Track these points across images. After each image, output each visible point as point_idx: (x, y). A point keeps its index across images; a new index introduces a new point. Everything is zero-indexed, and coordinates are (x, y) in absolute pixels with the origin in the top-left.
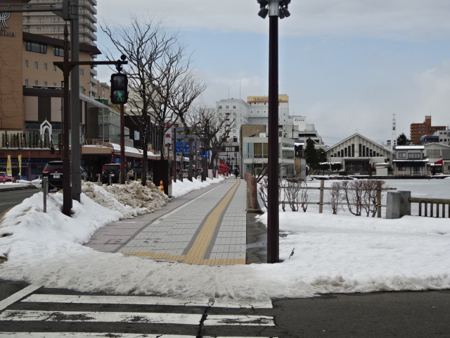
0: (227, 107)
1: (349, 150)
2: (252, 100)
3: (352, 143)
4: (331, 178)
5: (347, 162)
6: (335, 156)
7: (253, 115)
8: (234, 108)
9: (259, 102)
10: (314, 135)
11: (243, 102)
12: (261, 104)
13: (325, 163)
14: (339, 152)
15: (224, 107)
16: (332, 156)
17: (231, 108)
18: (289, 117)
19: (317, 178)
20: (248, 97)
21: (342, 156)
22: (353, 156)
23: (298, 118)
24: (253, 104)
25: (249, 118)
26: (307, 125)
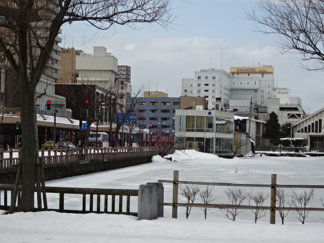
0: (206, 78)
1: (317, 125)
2: (235, 71)
3: (319, 118)
4: (282, 155)
5: (312, 138)
6: (302, 132)
7: (235, 86)
8: (214, 78)
9: (242, 73)
10: (296, 109)
11: (225, 73)
12: (244, 75)
13: (286, 139)
14: (306, 128)
15: (203, 78)
16: (299, 132)
17: (210, 78)
18: (274, 90)
19: (267, 155)
20: (231, 68)
21: (309, 131)
22: (320, 131)
23: (284, 91)
24: (236, 75)
25: (232, 90)
26: (291, 98)
